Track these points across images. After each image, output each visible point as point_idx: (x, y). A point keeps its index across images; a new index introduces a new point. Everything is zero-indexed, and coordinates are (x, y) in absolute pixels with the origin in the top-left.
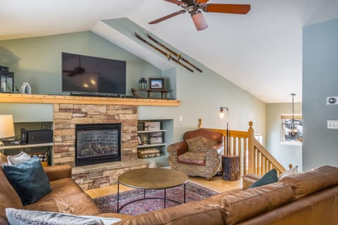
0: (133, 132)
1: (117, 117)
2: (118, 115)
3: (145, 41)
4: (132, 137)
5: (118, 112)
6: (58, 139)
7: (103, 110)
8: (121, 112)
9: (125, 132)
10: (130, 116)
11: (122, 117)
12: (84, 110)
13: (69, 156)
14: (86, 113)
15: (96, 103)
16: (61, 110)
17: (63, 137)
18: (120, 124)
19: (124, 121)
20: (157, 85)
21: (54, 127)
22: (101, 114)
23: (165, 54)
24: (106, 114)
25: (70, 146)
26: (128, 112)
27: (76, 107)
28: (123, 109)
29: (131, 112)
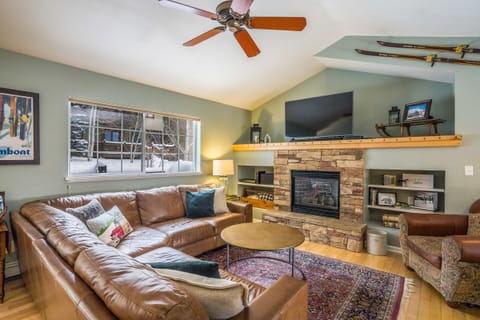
0: (355, 185)
1: (333, 164)
2: (335, 161)
3: (377, 54)
4: (354, 191)
5: (335, 158)
6: (276, 182)
7: (317, 155)
8: (339, 157)
9: (345, 183)
10: (350, 163)
11: (341, 164)
12: (298, 156)
13: (285, 199)
14: (300, 159)
15: (309, 148)
16: (280, 156)
17: (280, 181)
18: (339, 173)
19: (343, 169)
20: (417, 113)
21: (275, 171)
22: (314, 159)
23: (422, 58)
24: (320, 161)
25: (286, 190)
26: (349, 157)
27: (291, 153)
28: (340, 154)
29: (353, 157)
